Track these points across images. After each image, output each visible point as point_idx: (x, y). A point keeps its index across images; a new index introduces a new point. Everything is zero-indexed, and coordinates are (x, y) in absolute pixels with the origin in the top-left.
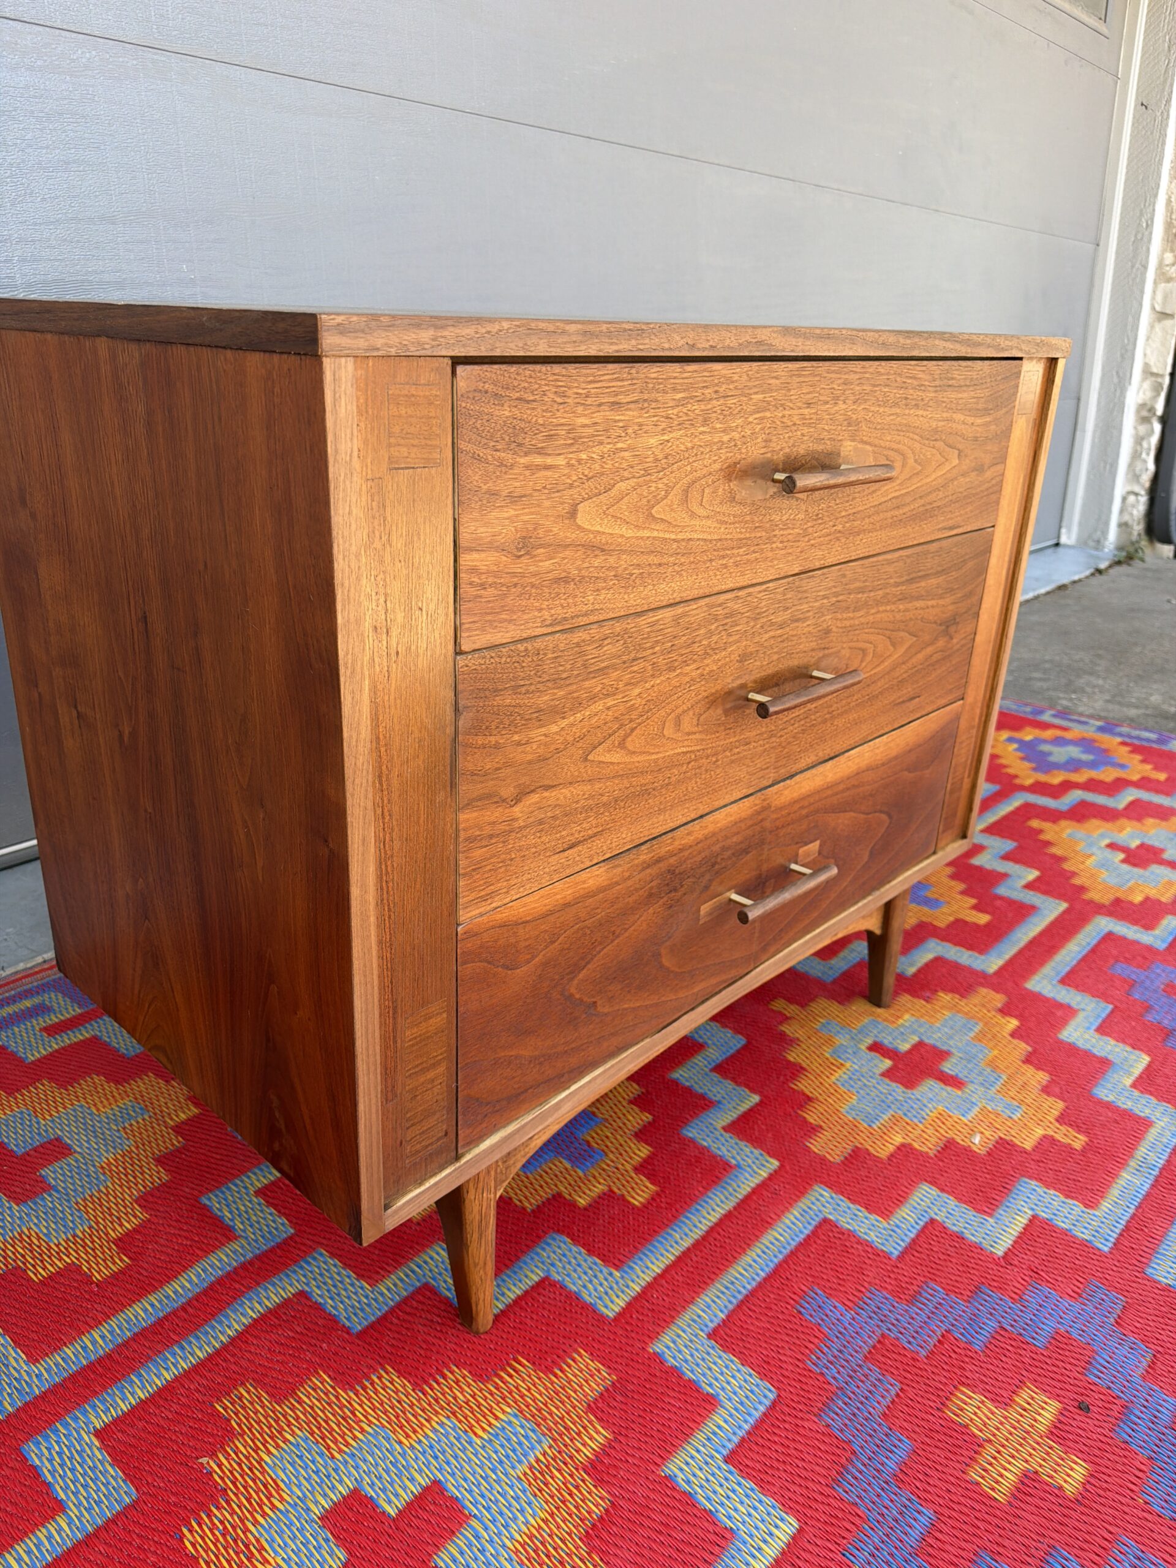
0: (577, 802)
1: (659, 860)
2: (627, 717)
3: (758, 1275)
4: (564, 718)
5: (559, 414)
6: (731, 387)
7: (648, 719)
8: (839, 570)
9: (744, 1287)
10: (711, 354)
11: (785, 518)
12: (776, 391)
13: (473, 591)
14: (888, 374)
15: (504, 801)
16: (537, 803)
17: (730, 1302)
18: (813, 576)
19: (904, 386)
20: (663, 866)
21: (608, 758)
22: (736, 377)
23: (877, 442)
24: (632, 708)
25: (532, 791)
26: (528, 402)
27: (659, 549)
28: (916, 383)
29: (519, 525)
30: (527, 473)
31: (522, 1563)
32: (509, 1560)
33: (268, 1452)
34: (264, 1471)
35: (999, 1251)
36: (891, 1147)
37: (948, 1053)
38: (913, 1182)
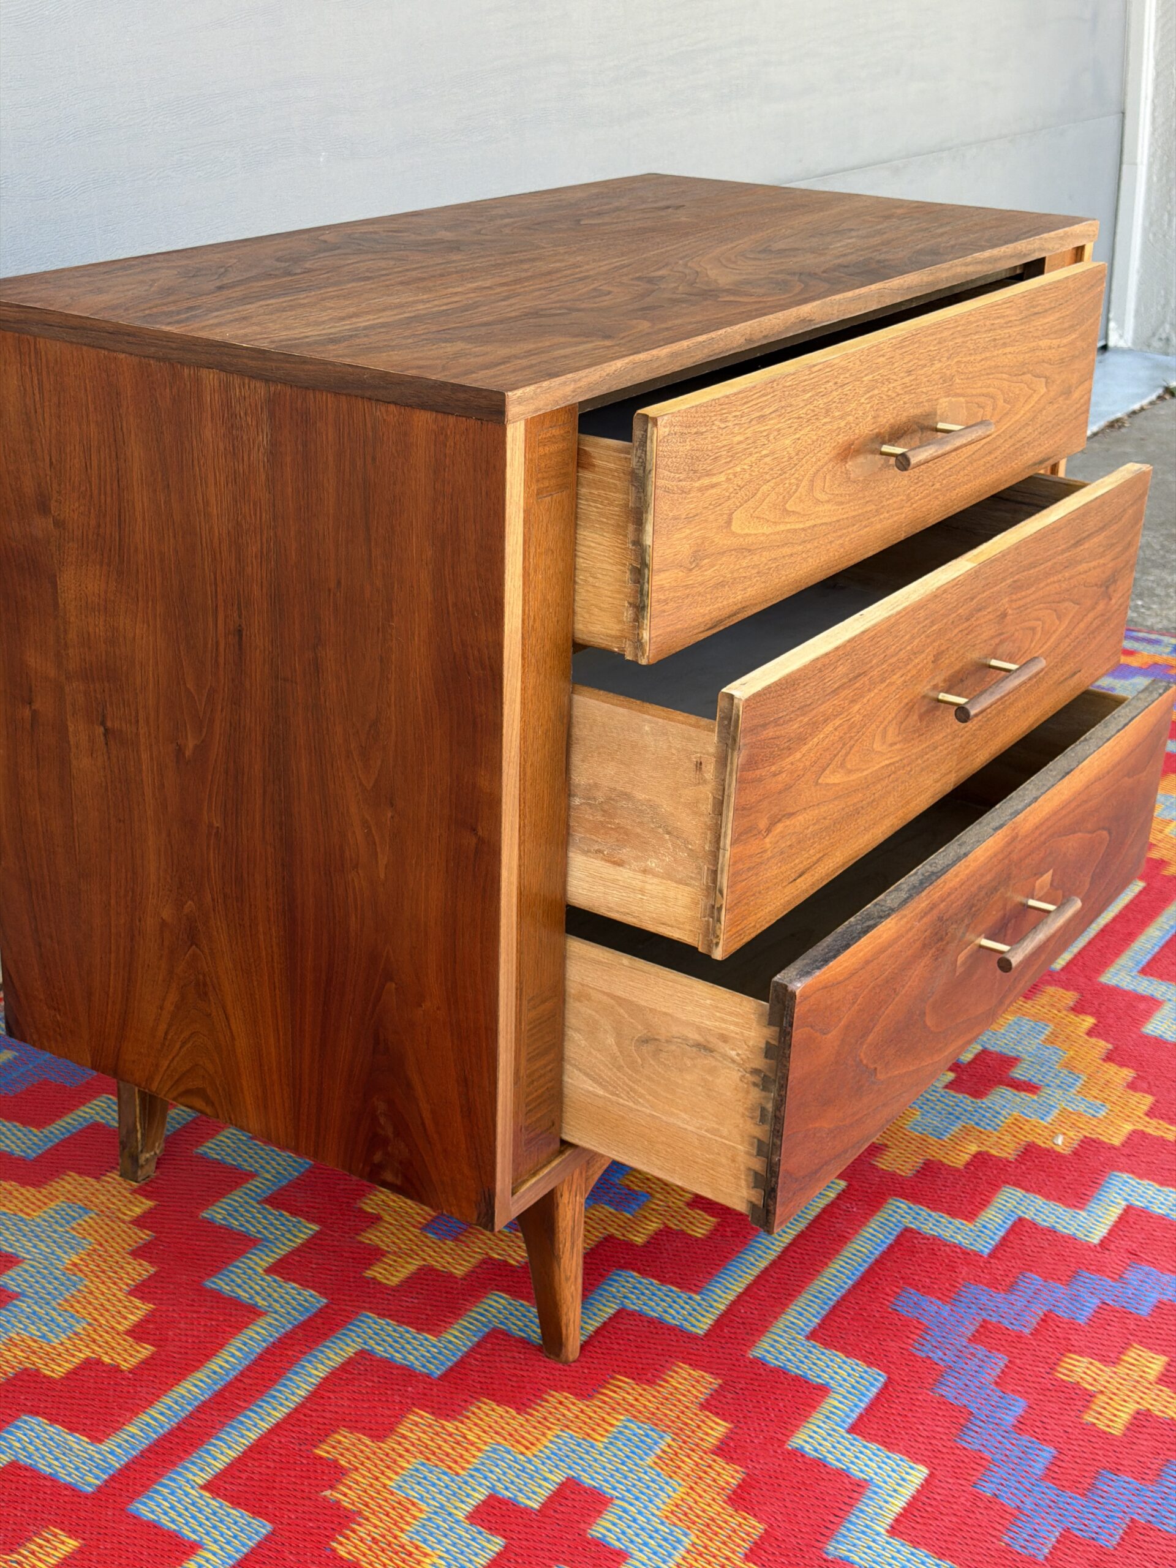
3: (845, 1283)
9: (834, 1295)
17: (822, 1308)
31: (675, 1525)
32: (662, 1523)
33: (390, 1479)
34: (392, 1493)
35: (1095, 1239)
36: (966, 1157)
37: (1017, 1059)
38: (995, 1186)
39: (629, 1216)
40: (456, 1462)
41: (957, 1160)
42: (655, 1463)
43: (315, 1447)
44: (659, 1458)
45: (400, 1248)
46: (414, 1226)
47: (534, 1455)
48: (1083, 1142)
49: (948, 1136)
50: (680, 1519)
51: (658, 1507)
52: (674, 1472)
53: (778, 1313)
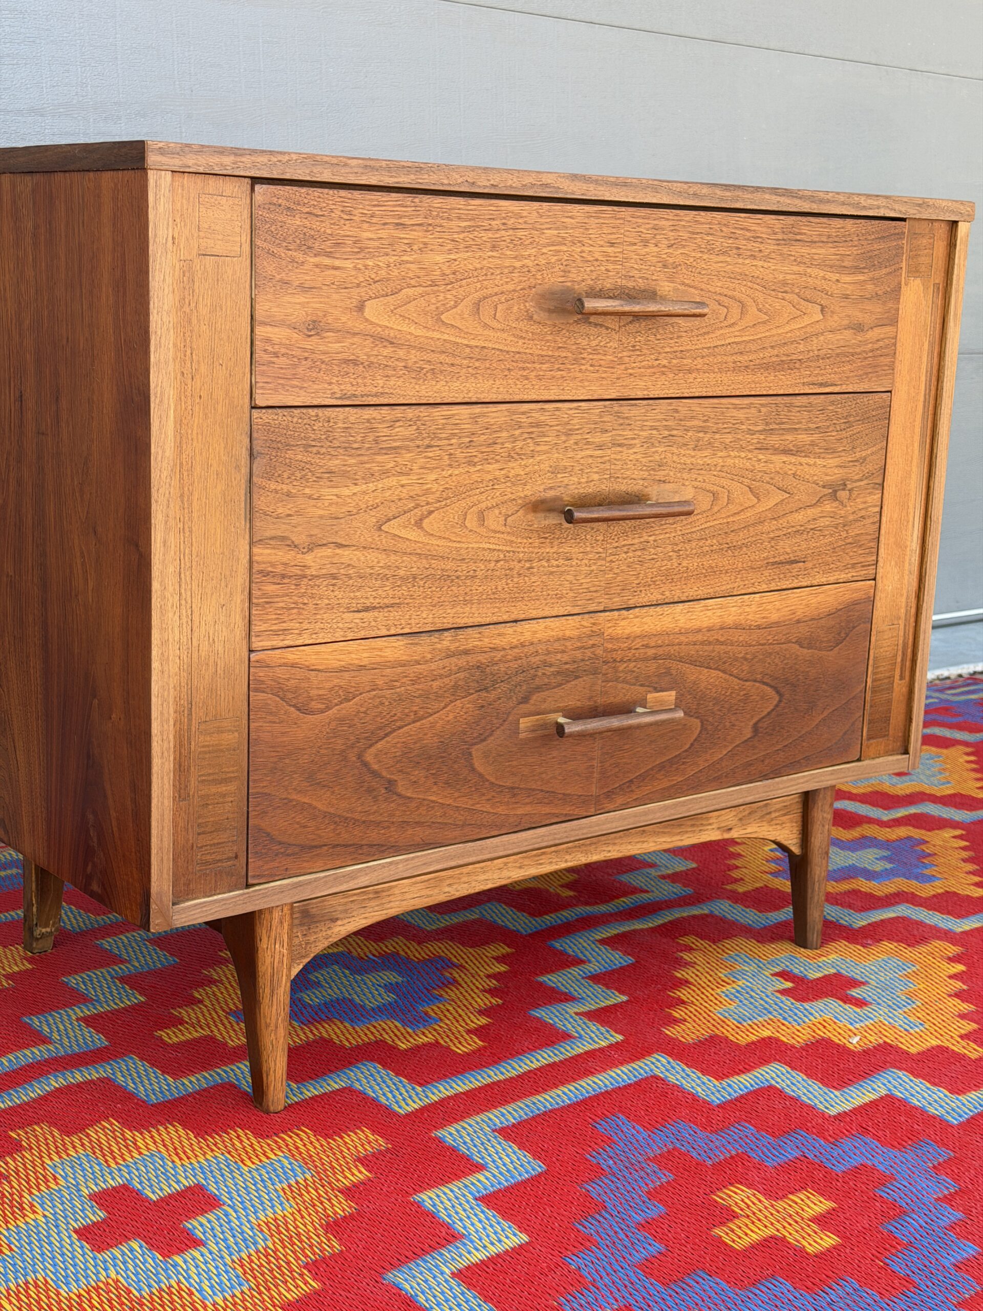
0: (372, 568)
1: (466, 652)
2: (423, 498)
4: (356, 484)
5: (345, 228)
6: (520, 221)
7: (446, 505)
8: (670, 404)
9: (545, 1107)
10: (492, 191)
11: (594, 343)
12: (572, 228)
13: (266, 357)
14: (710, 223)
15: (296, 546)
16: (328, 557)
17: (526, 1115)
18: (636, 405)
19: (732, 236)
20: (472, 659)
21: (403, 533)
22: (525, 214)
23: (703, 286)
24: (427, 492)
25: (324, 545)
26: (317, 216)
27: (450, 351)
28: (748, 234)
29: (310, 311)
30: (317, 270)
31: (262, 1231)
32: (252, 1229)
33: (51, 1159)
34: (45, 1169)
35: (833, 1112)
36: (754, 1038)
37: (863, 983)
38: (765, 1061)
39: (409, 1030)
40: (114, 1158)
41: (743, 1039)
42: (283, 1189)
43: (12, 1130)
44: (290, 1186)
45: (199, 1021)
46: (224, 1011)
47: (183, 1165)
48: (880, 1045)
49: (750, 1022)
50: (269, 1229)
51: (258, 1218)
52: (294, 1198)
53: (482, 1111)
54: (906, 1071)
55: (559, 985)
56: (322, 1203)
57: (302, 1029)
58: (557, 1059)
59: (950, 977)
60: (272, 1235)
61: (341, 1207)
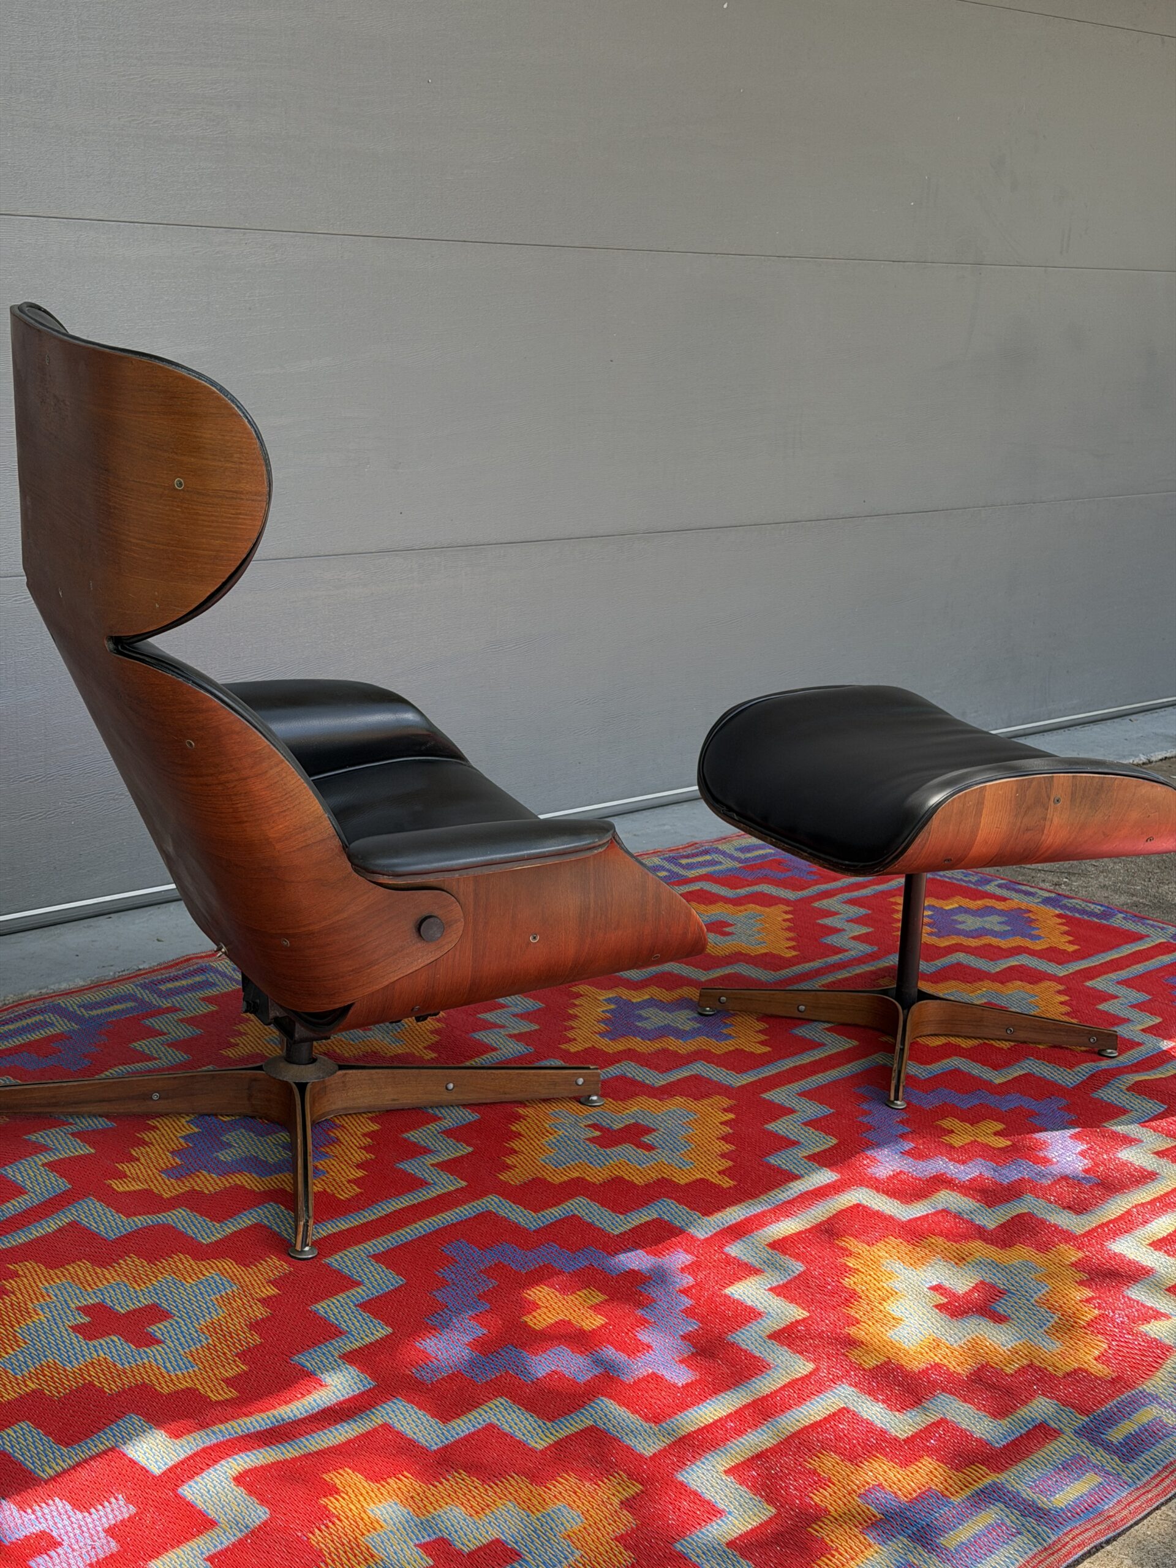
9: (406, 1238)
31: (203, 1333)
32: (196, 1332)
35: (616, 1232)
36: (566, 1178)
37: (654, 1130)
38: (572, 1196)
40: (89, 1285)
41: (557, 1180)
42: (217, 1300)
43: (9, 1263)
44: (222, 1297)
45: (138, 1176)
47: (141, 1290)
48: (659, 1180)
49: (564, 1166)
50: (209, 1331)
51: (200, 1324)
52: (225, 1305)
53: (360, 1243)
54: (675, 1200)
55: (420, 1139)
56: (245, 1309)
57: (220, 1179)
58: (415, 1202)
59: (721, 1123)
60: (211, 1336)
61: (260, 1312)
